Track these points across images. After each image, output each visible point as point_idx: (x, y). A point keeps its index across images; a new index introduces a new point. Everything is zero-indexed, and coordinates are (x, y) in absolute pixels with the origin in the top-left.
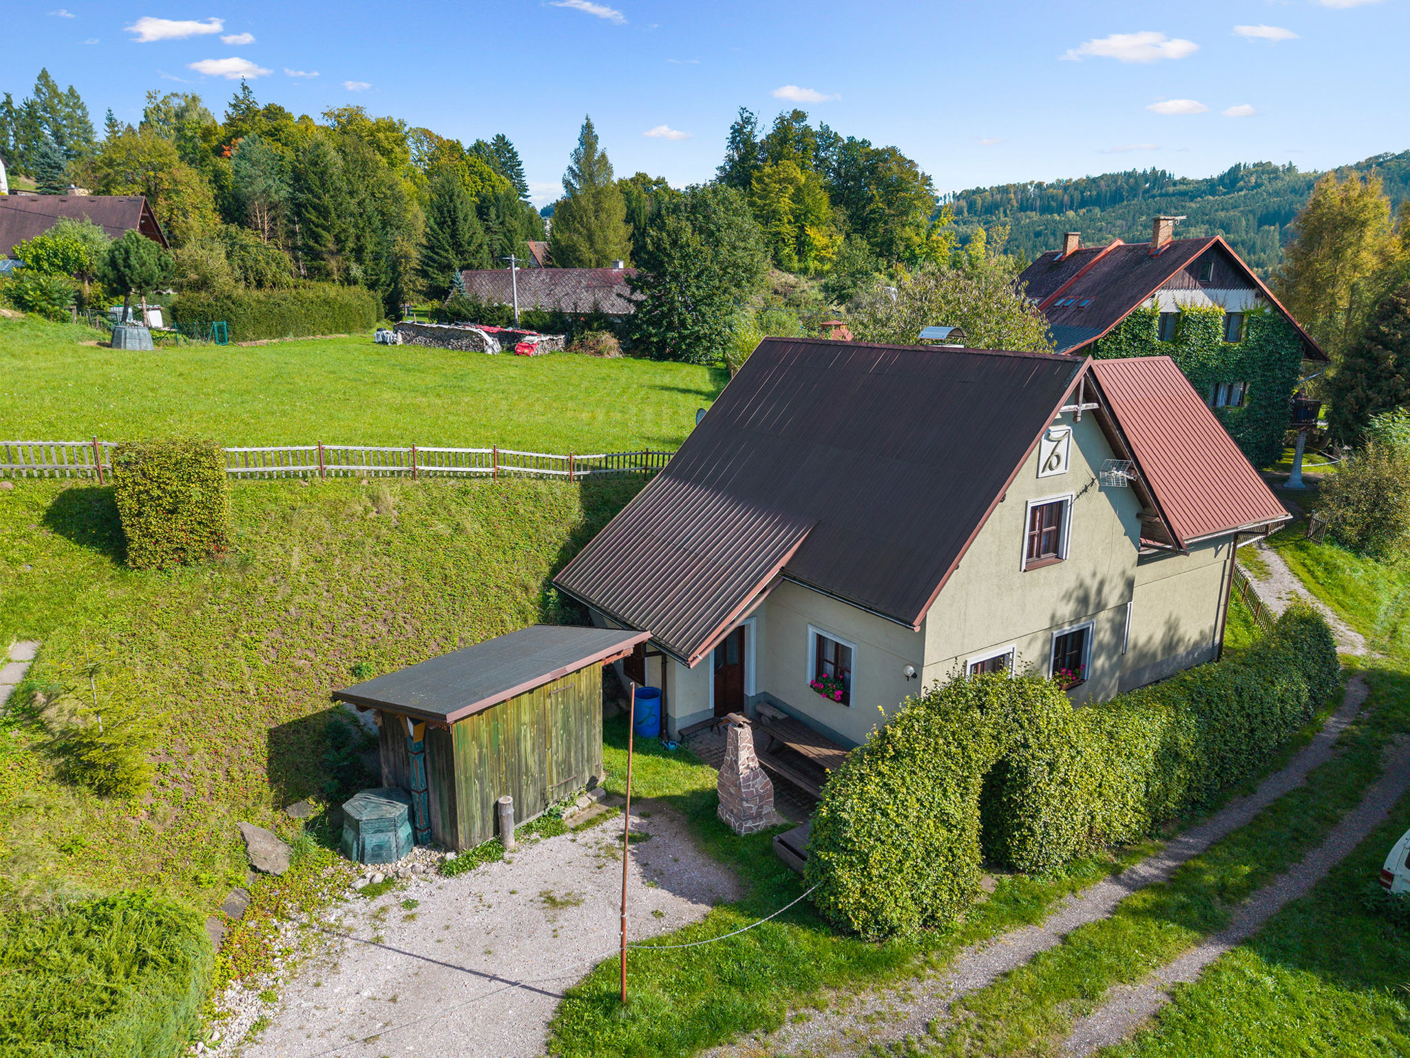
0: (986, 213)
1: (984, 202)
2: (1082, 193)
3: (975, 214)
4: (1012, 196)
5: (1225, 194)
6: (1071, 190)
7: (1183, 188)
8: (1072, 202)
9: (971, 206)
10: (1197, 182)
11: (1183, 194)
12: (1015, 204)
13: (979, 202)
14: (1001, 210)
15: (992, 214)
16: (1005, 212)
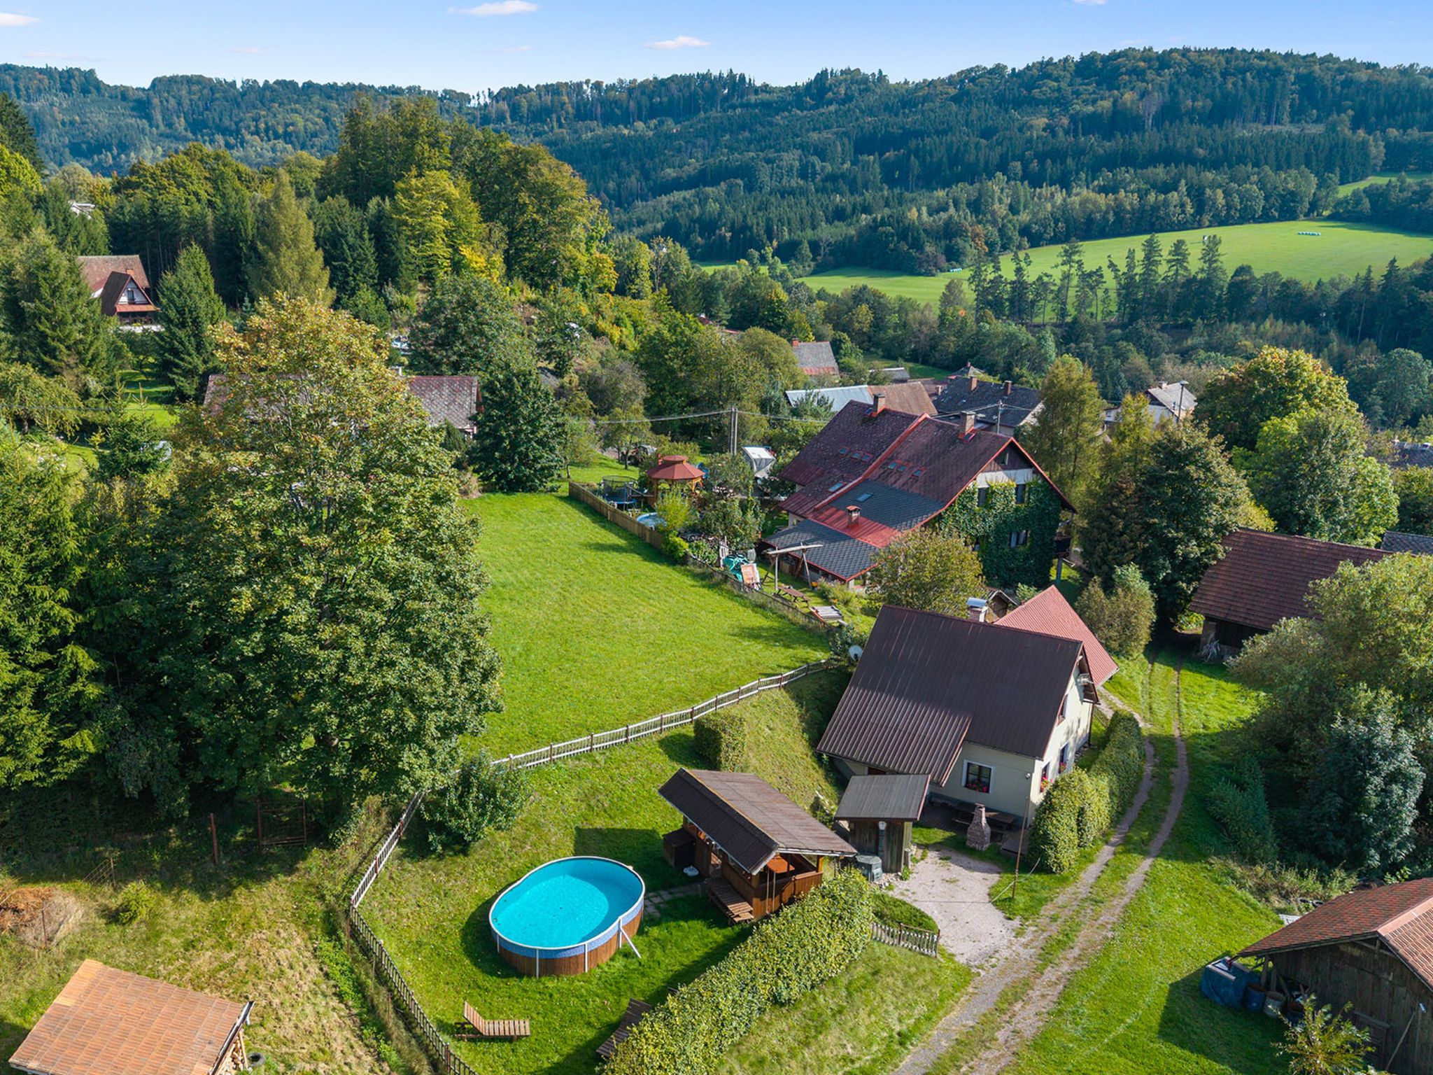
0: (534, 121)
1: (530, 106)
2: (651, 99)
3: (521, 122)
4: (566, 99)
5: (812, 108)
6: (637, 93)
7: (766, 96)
8: (640, 110)
9: (515, 109)
10: (781, 90)
11: (766, 105)
12: (570, 110)
13: (524, 103)
14: (554, 116)
15: (543, 122)
16: (559, 120)
